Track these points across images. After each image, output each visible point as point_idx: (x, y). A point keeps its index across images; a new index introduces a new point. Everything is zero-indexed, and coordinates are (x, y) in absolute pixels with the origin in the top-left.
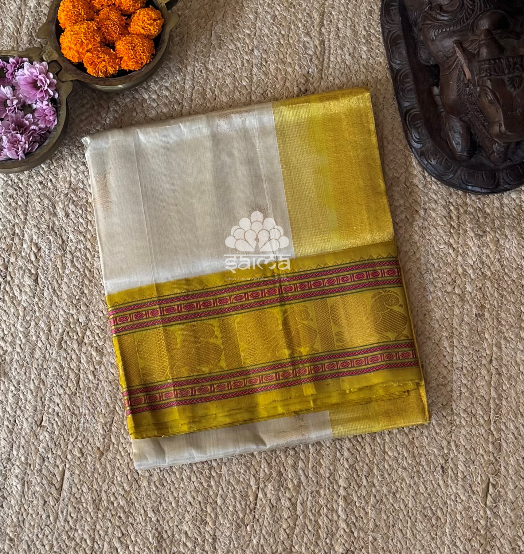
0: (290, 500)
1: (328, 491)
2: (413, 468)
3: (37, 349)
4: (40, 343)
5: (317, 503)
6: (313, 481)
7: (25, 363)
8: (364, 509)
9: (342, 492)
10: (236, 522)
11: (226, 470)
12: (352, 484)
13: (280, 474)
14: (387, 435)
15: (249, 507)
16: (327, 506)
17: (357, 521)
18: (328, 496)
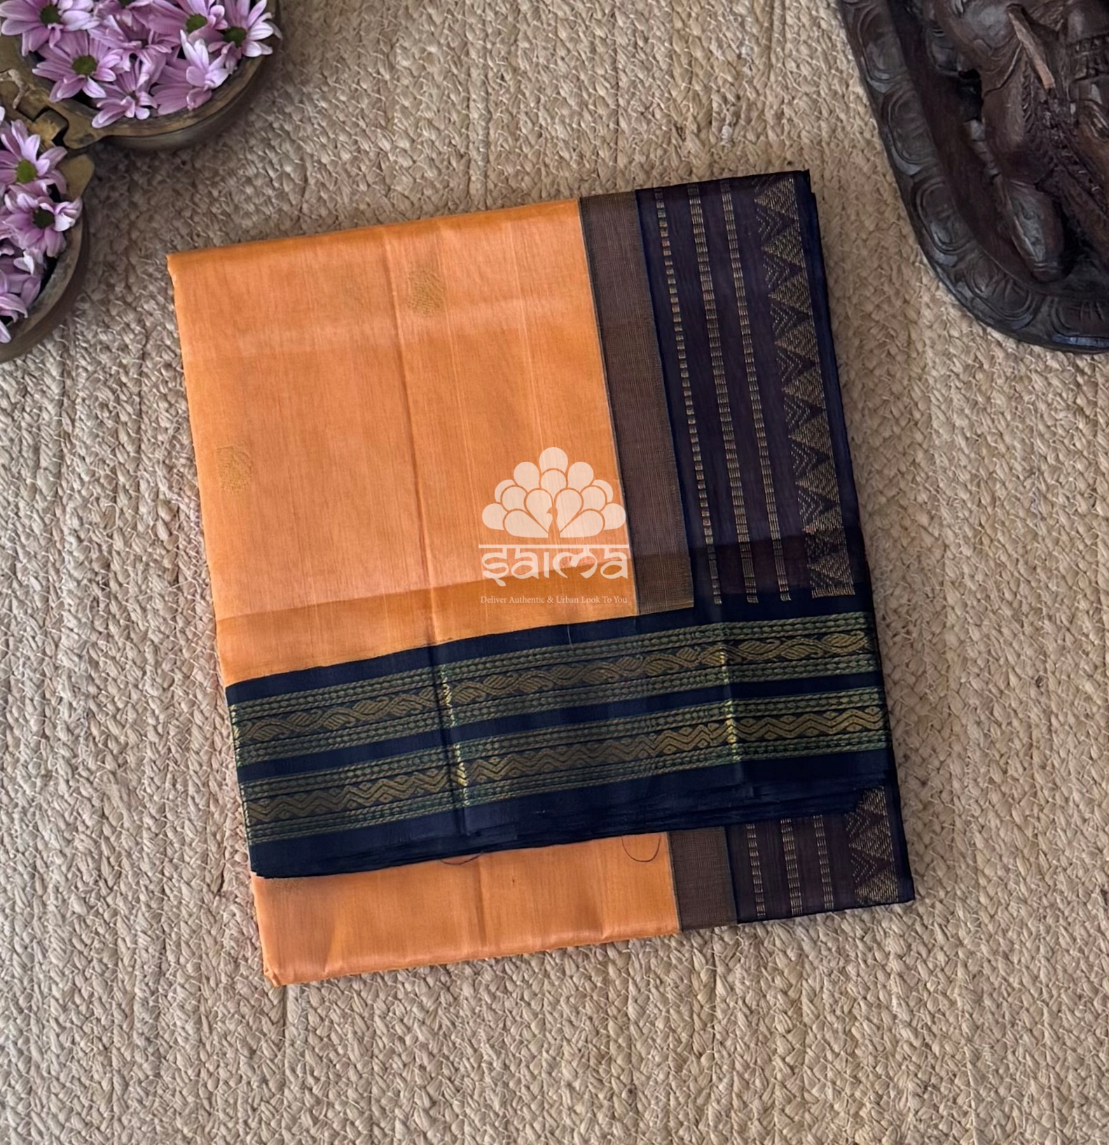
0: (785, 993)
1: (862, 965)
2: (1040, 899)
3: (195, 731)
4: (197, 715)
5: (844, 993)
6: (830, 950)
7: (172, 764)
8: (944, 994)
9: (894, 965)
10: (675, 1052)
11: (638, 944)
12: (913, 947)
13: (757, 942)
14: (978, 834)
15: (699, 1016)
16: (865, 998)
17: (934, 1023)
18: (866, 978)
